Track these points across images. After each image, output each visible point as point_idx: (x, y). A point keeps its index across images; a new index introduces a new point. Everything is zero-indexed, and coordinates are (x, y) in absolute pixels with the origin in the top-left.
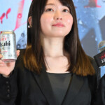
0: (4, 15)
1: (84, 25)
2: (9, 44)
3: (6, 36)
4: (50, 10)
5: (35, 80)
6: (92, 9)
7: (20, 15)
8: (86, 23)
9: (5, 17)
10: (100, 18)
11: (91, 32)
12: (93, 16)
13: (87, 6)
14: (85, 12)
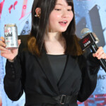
0: (11, 7)
2: (11, 35)
3: (9, 29)
5: (38, 61)
7: (25, 7)
10: (90, 9)
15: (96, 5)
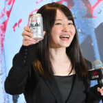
4: (58, 24)
6: (89, 19)
8: (84, 30)
9: (17, 26)
12: (89, 25)
13: (85, 17)
14: (83, 22)
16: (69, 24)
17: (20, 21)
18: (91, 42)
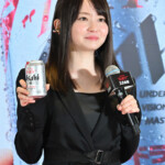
1: (122, 29)
4: (84, 19)
7: (46, 17)
8: (124, 26)
11: (131, 38)
12: (132, 17)
14: (123, 13)
15: (151, 16)
16: (101, 20)
17: (33, 13)
18: (135, 42)
